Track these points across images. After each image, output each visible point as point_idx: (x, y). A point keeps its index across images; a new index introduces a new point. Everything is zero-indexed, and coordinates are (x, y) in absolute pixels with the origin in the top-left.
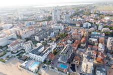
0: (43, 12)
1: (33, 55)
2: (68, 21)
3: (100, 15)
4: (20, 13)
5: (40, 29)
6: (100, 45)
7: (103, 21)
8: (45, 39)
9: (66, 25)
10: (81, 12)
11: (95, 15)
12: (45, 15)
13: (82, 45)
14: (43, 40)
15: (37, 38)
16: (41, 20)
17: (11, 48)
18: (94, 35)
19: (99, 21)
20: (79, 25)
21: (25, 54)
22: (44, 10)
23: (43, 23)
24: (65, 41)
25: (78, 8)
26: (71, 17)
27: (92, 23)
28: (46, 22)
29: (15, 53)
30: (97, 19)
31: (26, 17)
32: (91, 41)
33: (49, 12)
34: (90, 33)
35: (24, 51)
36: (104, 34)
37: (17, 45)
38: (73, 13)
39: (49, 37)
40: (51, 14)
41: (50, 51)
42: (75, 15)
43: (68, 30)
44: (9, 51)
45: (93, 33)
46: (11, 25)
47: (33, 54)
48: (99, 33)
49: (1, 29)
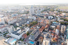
0: (24, 8)
1: (13, 35)
2: (39, 15)
3: (60, 12)
4: (9, 8)
5: (21, 19)
6: (57, 30)
7: (61, 15)
8: (23, 25)
9: (38, 17)
10: (48, 9)
11: (56, 12)
12: (26, 10)
13: (46, 30)
14: (22, 26)
15: (18, 24)
18: (54, 24)
19: (59, 15)
20: (46, 17)
21: (8, 34)
23: (23, 15)
24: (35, 27)
25: (47, 7)
26: (42, 12)
27: (54, 16)
28: (25, 14)
29: (2, 33)
30: (57, 14)
31: (13, 11)
32: (51, 27)
33: (28, 8)
34: (52, 22)
35: (8, 32)
36: (60, 23)
37: (4, 28)
38: (43, 9)
39: (26, 24)
41: (25, 33)
42: (44, 11)
43: (38, 20)
45: (53, 22)
46: (3, 15)
48: (57, 23)
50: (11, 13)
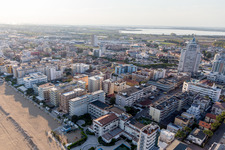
8: (179, 120)
15: (155, 113)
16: (146, 62)
17: (101, 129)
22: (145, 41)
28: (164, 71)
37: (112, 124)
39: (188, 116)
40: (165, 51)
44: (93, 134)
49: (69, 73)
50: (109, 60)
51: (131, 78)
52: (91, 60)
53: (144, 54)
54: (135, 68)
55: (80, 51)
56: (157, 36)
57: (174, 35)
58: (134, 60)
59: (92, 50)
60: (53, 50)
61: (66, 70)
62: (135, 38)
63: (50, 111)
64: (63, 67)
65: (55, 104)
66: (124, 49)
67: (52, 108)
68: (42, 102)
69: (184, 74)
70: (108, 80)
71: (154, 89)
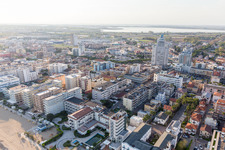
0: (123, 43)
12: (129, 49)
15: (128, 103)
16: (124, 59)
17: (75, 122)
21: (107, 142)
22: (125, 39)
28: (139, 65)
29: (83, 136)
33: (135, 43)
35: (102, 134)
37: (87, 117)
39: (155, 102)
40: (142, 47)
44: (69, 129)
47: (133, 146)
49: (45, 73)
50: (88, 58)
51: (109, 74)
52: (70, 60)
53: (123, 52)
54: (112, 65)
55: (58, 51)
56: (136, 34)
57: (152, 33)
58: (113, 57)
59: (71, 50)
60: (27, 51)
61: (42, 71)
62: (116, 37)
63: (24, 113)
64: (39, 68)
65: (29, 105)
66: (105, 48)
67: (26, 110)
68: (15, 105)
69: (156, 67)
70: (84, 78)
71: (129, 82)
